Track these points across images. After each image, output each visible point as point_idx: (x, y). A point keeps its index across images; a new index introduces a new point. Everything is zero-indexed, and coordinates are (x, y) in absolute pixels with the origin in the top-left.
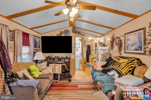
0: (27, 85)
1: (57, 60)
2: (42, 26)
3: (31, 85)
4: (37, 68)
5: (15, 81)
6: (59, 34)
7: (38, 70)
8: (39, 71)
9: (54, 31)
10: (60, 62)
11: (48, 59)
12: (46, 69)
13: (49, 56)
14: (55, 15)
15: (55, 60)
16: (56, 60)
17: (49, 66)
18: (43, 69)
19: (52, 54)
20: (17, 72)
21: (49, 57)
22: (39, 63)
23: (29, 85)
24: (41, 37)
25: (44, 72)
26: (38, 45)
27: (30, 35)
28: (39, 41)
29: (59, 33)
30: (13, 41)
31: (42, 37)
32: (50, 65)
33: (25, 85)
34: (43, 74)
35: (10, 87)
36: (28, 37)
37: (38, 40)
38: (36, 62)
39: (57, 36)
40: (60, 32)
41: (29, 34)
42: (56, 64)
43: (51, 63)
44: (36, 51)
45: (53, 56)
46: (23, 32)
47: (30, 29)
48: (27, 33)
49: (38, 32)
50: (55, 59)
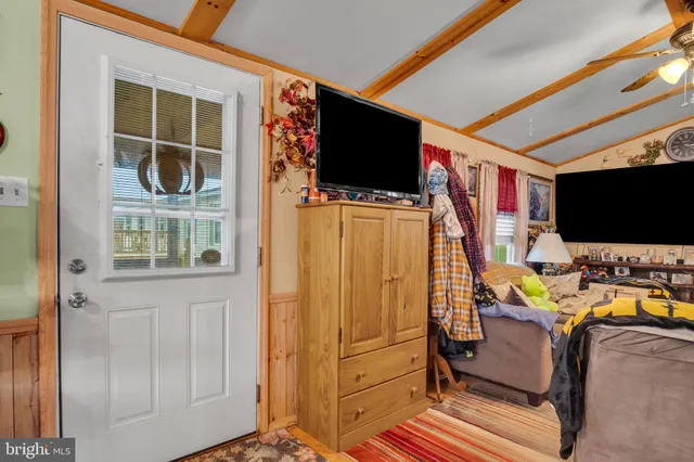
0: (525, 318)
1: (627, 272)
2: (564, 136)
3: (536, 320)
4: (543, 288)
5: (492, 304)
6: (643, 157)
7: (547, 295)
8: (551, 299)
9: (617, 147)
10: (641, 281)
11: (581, 265)
12: (575, 296)
13: (586, 253)
14: (623, 91)
15: (617, 273)
16: (621, 271)
17: (587, 288)
18: (565, 297)
19: (600, 246)
20: (493, 286)
21: (587, 257)
22: (548, 274)
23: (531, 318)
24: (554, 178)
25: (569, 306)
26: (541, 210)
27: (518, 175)
28: (548, 194)
29: (644, 152)
30: (474, 196)
31: (558, 176)
32: (591, 285)
33: (518, 317)
34: (564, 311)
35: (480, 315)
36: (513, 182)
37: (542, 191)
38: (538, 268)
39: (628, 166)
40: (647, 145)
41: (516, 171)
42: (620, 284)
43: (595, 281)
44: (535, 231)
45: (607, 256)
46: (499, 167)
47: (517, 152)
48: (510, 170)
49: (543, 162)
50: (617, 270)
